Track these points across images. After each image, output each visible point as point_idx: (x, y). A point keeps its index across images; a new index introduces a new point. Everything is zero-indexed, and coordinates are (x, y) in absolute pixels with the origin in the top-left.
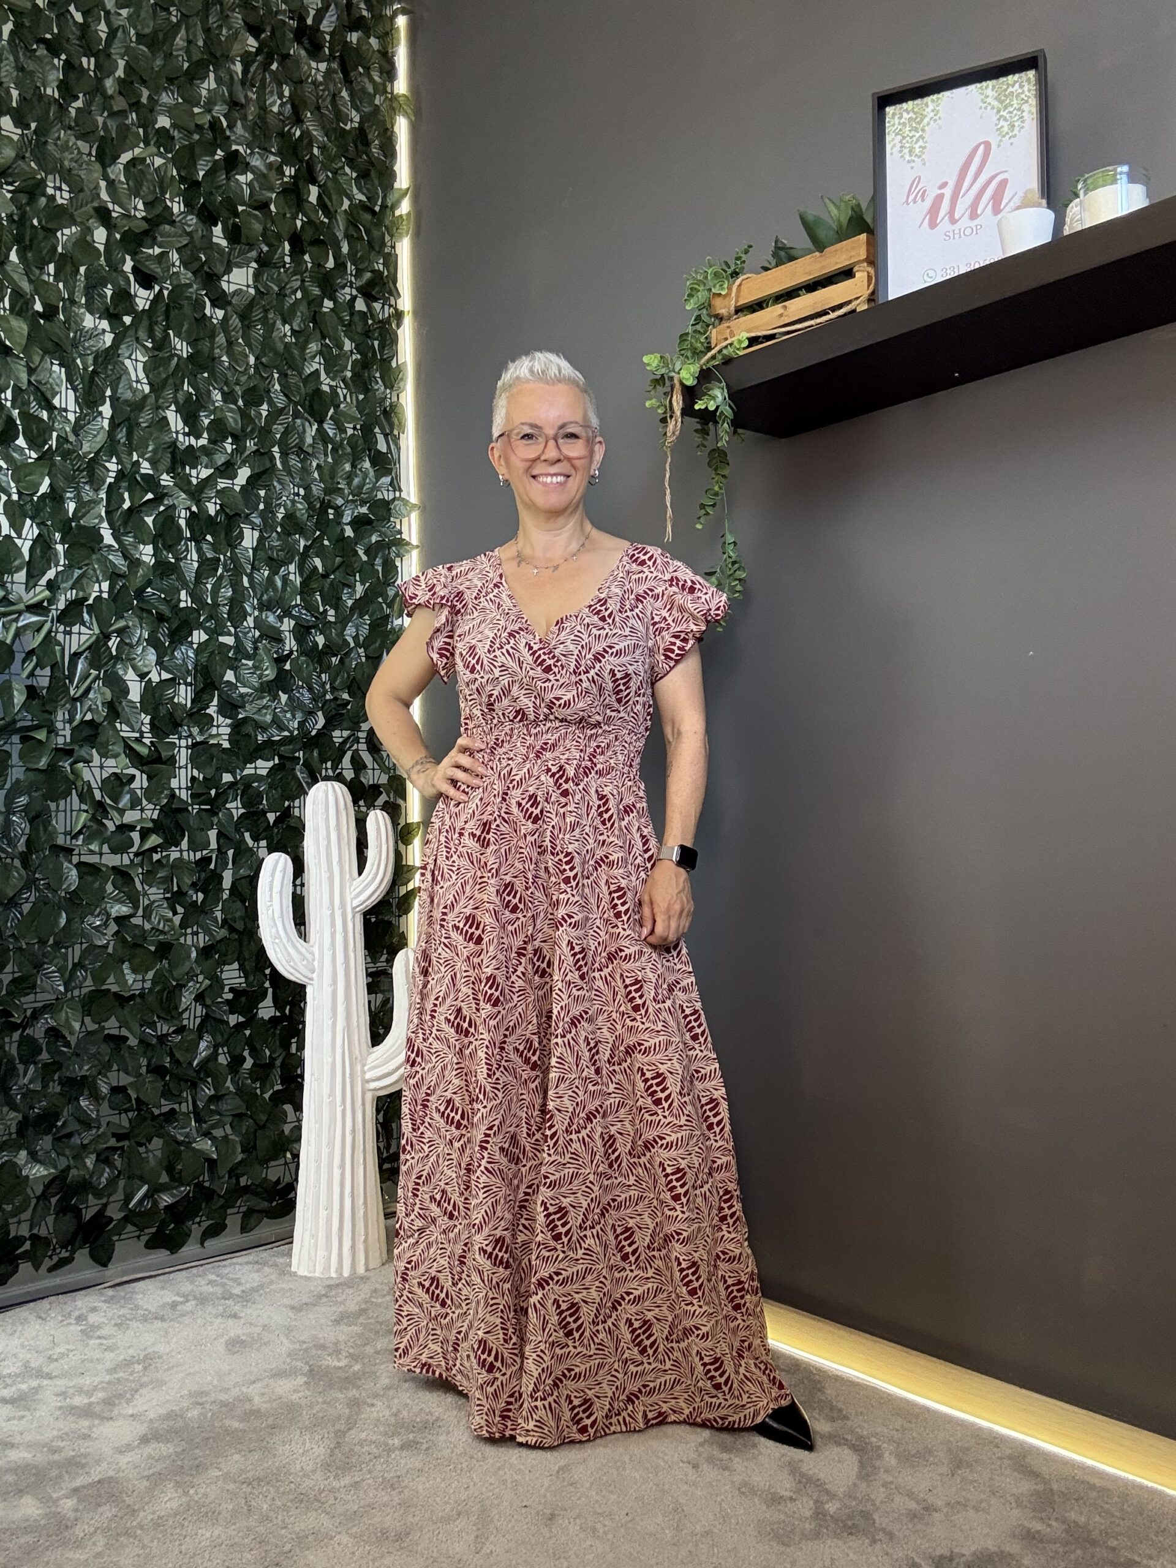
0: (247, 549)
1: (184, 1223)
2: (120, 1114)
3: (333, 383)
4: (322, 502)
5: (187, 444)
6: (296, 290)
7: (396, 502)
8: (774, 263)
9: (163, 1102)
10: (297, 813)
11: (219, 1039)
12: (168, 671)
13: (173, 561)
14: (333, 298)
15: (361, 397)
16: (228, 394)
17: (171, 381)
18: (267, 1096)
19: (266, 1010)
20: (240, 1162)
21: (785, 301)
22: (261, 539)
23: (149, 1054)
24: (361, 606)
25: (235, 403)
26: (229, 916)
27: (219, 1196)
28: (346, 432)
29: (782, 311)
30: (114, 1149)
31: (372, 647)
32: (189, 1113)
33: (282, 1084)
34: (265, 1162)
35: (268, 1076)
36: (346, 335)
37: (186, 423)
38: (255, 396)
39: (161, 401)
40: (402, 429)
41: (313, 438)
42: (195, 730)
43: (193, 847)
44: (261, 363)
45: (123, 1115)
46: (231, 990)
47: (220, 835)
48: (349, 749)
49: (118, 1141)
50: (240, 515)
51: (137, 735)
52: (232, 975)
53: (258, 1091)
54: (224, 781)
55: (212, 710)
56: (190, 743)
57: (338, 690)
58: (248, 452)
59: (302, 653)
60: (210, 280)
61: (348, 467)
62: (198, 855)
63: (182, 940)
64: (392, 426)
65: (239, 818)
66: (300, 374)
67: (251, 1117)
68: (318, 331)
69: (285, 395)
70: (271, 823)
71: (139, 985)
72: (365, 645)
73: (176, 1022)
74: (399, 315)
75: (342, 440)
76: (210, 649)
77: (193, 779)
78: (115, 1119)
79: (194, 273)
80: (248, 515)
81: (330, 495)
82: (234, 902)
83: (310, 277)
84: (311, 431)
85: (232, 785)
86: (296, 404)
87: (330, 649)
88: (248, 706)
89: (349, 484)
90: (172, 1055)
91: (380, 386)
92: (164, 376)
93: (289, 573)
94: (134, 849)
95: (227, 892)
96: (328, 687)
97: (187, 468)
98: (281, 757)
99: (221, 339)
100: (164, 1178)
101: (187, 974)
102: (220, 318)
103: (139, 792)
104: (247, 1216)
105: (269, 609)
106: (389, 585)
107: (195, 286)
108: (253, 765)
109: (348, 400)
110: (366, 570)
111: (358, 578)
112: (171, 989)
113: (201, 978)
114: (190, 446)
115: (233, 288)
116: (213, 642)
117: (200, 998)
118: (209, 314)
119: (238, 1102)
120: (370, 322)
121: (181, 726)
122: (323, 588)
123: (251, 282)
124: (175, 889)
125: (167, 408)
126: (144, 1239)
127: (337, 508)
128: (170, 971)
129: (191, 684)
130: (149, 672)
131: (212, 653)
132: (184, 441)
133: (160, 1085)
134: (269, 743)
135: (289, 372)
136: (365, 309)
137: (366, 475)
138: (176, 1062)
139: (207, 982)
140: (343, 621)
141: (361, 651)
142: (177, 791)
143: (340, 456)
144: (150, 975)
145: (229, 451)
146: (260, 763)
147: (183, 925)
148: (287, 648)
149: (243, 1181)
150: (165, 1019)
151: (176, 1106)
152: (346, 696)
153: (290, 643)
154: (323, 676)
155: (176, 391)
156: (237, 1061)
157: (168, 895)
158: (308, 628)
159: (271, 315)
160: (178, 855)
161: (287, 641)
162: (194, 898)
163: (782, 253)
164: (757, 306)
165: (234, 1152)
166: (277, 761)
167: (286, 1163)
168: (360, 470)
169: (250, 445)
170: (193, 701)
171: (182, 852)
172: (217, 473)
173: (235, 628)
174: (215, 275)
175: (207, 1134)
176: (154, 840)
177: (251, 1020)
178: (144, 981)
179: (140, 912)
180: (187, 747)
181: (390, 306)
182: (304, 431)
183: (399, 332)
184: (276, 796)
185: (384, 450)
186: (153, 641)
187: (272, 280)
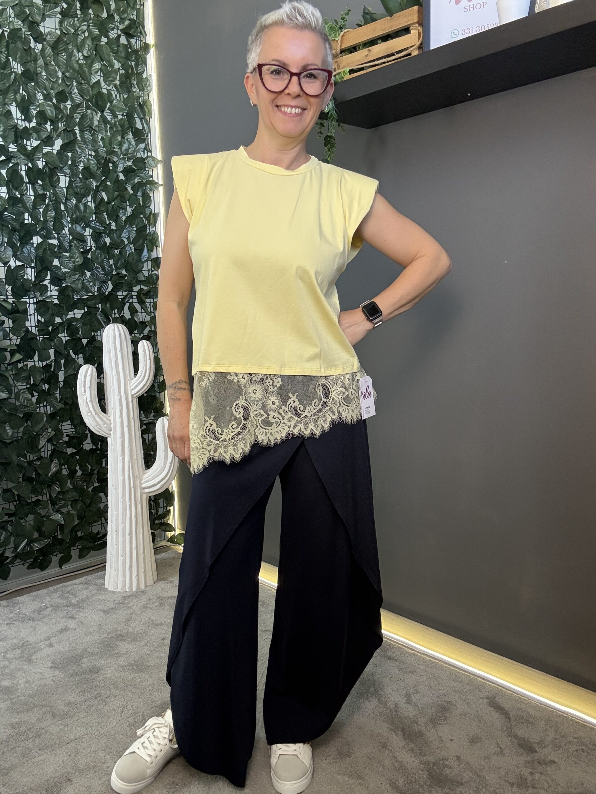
0: (62, 188)
1: (48, 556)
2: (9, 503)
3: (109, 88)
4: (105, 160)
5: (24, 126)
6: (85, 32)
7: (149, 159)
8: (363, 23)
9: (33, 496)
10: (99, 338)
11: (62, 461)
12: (20, 261)
13: (19, 196)
14: (107, 36)
15: (126, 96)
16: (47, 95)
17: (12, 88)
18: (90, 489)
19: (88, 445)
20: (77, 525)
21: (370, 46)
22: (70, 182)
23: (23, 471)
24: (131, 220)
25: (51, 101)
26: (64, 396)
27: (67, 543)
28: (117, 118)
29: (367, 53)
30: (7, 522)
31: (138, 244)
32: (47, 501)
33: (98, 482)
34: (90, 524)
35: (90, 479)
36: (115, 59)
37: (22, 113)
38: (62, 96)
39: (7, 100)
40: (150, 117)
41: (98, 121)
42: (38, 294)
43: (41, 359)
44: (65, 76)
45: (11, 504)
46: (67, 435)
47: (56, 352)
48: (127, 302)
49: (9, 517)
50: (57, 168)
51: (5, 297)
52: (67, 427)
53: (86, 488)
54: (56, 322)
55: (46, 282)
56: (35, 301)
57: (119, 269)
58: (60, 130)
59: (97, 248)
60: (33, 25)
61: (119, 138)
62: (44, 363)
63: (38, 410)
64: (144, 112)
65: (66, 342)
66: (88, 83)
67: (82, 502)
68: (98, 55)
69: (81, 96)
70: (85, 345)
71: (16, 435)
72: (134, 243)
73: (37, 454)
74: (146, 47)
75: (115, 122)
76: (44, 247)
77: (38, 321)
78: (7, 506)
79: (23, 21)
80: (62, 168)
81: (109, 155)
82: (66, 388)
83: (93, 23)
84: (97, 117)
85: (60, 324)
86: (87, 101)
87: (114, 245)
88: (68, 280)
89: (121, 149)
90: (36, 471)
91: (136, 89)
92: (8, 85)
93: (88, 201)
94: (7, 362)
95: (62, 383)
96: (114, 267)
97: (25, 140)
98: (88, 307)
99: (41, 62)
100: (36, 535)
101: (42, 429)
102: (40, 49)
103: (8, 329)
104: (81, 551)
105: (77, 223)
106: (146, 207)
107: (23, 30)
108: (72, 313)
109: (118, 98)
110: (133, 199)
111: (128, 204)
112: (33, 437)
113: (50, 430)
114: (26, 127)
115: (47, 30)
116: (45, 243)
117: (49, 441)
118: (33, 47)
119: (75, 493)
120: (130, 50)
121: (29, 291)
122: (108, 210)
123: (57, 27)
124: (32, 382)
125: (11, 104)
126: (27, 565)
127: (114, 163)
128: (32, 427)
129: (33, 268)
130: (8, 262)
131: (45, 249)
132: (22, 124)
133: (30, 487)
134: (81, 299)
135: (83, 82)
136: (126, 43)
137: (130, 143)
138: (38, 474)
139: (53, 433)
140: (120, 229)
141: (132, 245)
142: (30, 328)
143: (114, 132)
144: (21, 429)
145: (49, 130)
146: (76, 311)
147: (38, 402)
148: (89, 245)
149: (79, 534)
150: (31, 453)
151: (40, 498)
152: (124, 272)
153: (90, 243)
154: (110, 261)
155: (16, 94)
156: (73, 472)
157: (28, 386)
158: (101, 233)
159: (70, 47)
160: (32, 364)
161: (89, 241)
162: (44, 388)
163: (368, 16)
164: (353, 49)
165: (74, 520)
166: (86, 310)
167: (102, 524)
168: (127, 139)
169: (61, 125)
170: (35, 277)
171: (35, 362)
172: (43, 144)
173: (58, 234)
174: (35, 22)
175: (58, 511)
176: (18, 357)
177: (80, 451)
178: (18, 432)
179: (13, 396)
180: (34, 303)
181: (141, 41)
182: (93, 118)
183: (148, 57)
184: (87, 329)
185: (141, 128)
186: (11, 244)
187: (70, 26)
